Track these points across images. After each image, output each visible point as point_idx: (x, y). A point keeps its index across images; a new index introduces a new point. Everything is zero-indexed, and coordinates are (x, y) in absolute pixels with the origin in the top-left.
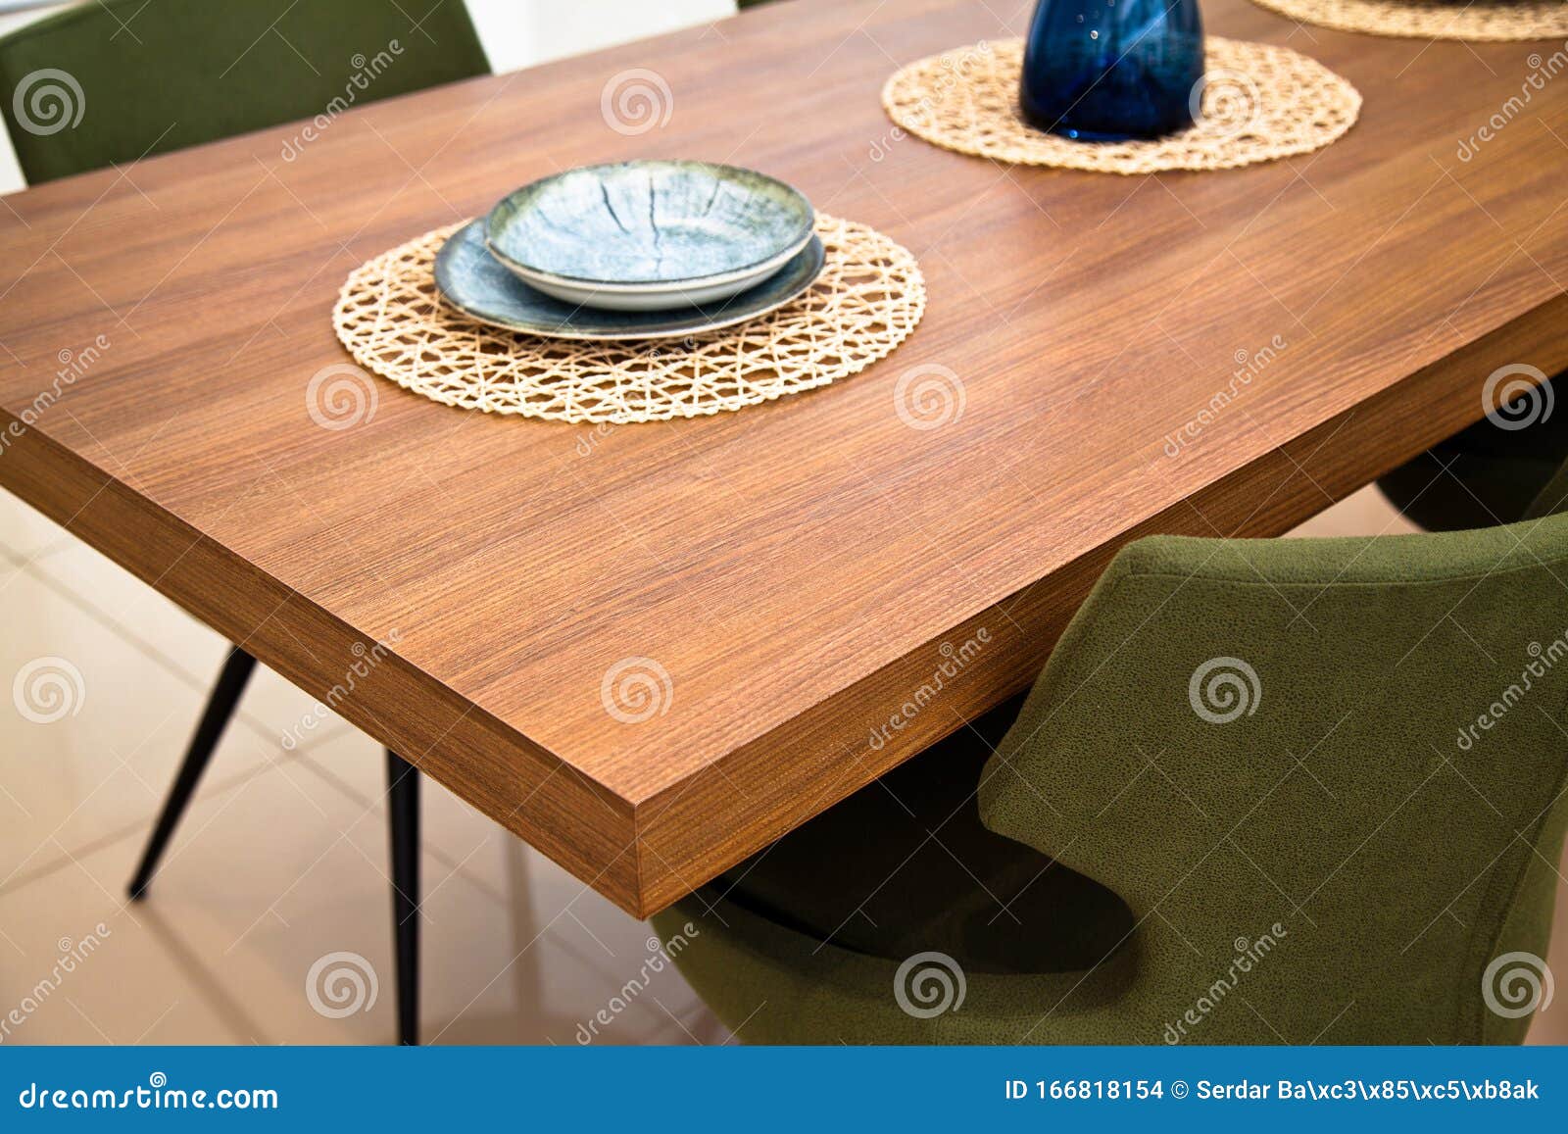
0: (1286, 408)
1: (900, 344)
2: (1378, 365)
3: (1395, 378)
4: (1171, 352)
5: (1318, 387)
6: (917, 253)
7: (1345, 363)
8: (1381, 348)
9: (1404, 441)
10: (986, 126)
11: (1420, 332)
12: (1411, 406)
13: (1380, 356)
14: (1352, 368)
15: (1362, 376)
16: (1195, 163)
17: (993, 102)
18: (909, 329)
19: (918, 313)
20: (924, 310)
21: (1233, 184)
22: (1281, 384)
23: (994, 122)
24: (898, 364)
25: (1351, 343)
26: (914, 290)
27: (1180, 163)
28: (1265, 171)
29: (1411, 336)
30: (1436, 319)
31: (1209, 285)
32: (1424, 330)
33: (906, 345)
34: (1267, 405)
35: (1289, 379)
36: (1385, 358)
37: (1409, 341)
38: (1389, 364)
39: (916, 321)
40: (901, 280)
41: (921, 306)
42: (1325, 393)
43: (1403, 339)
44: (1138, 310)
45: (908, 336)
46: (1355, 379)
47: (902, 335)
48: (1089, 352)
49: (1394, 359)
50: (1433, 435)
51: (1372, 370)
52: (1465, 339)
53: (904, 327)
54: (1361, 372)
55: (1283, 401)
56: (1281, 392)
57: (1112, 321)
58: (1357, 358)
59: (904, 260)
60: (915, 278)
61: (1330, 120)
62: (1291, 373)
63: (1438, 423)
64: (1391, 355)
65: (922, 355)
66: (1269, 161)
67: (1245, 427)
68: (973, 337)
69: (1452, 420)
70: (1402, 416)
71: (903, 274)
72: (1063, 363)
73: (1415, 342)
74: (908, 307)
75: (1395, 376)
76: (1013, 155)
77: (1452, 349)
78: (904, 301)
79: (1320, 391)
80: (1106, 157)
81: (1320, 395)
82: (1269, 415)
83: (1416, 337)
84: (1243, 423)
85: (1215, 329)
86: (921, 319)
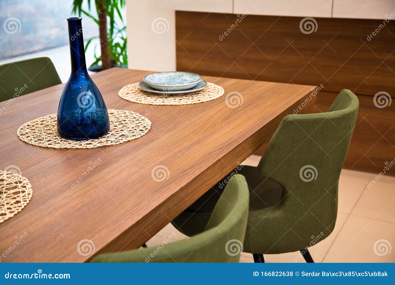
0: (138, 210)
1: (25, 206)
2: (162, 194)
3: (166, 198)
4: (105, 198)
5: (146, 203)
6: (29, 178)
7: (153, 195)
8: (162, 190)
9: (171, 214)
10: (49, 139)
11: (172, 184)
12: (172, 204)
13: (162, 192)
14: (155, 196)
15: (158, 198)
16: (109, 143)
17: (50, 132)
18: (28, 202)
19: (31, 196)
20: (32, 195)
21: (120, 148)
22: (136, 203)
23: (51, 137)
24: (25, 213)
25: (154, 189)
26: (29, 190)
27: (105, 144)
28: (128, 144)
29: (169, 185)
30: (176, 180)
31: (115, 178)
32: (172, 183)
33: (27, 206)
34: (133, 210)
35: (138, 202)
36: (163, 192)
37: (169, 187)
38: (164, 194)
39: (30, 199)
40: (25, 187)
41: (31, 194)
42: (149, 204)
43: (167, 187)
44: (95, 187)
45: (27, 204)
46: (156, 199)
47: (26, 203)
48: (82, 201)
49: (166, 192)
50: (179, 211)
51: (160, 196)
52: (183, 185)
53: (26, 201)
54: (157, 197)
55: (138, 208)
56: (136, 206)
57: (88, 191)
58: (156, 193)
59: (26, 181)
60: (29, 186)
61: (144, 129)
62: (139, 200)
63: (179, 208)
64: (165, 191)
65: (33, 209)
66: (129, 141)
67: (128, 217)
68: (48, 201)
69: (183, 207)
70: (170, 207)
71: (25, 185)
72: (75, 205)
73: (170, 187)
74: (27, 195)
75: (166, 197)
76: (57, 146)
77: (180, 188)
78: (26, 193)
79: (147, 204)
80: (84, 144)
81: (147, 205)
82: (133, 213)
83: (171, 186)
84: (127, 216)
85: (118, 190)
86: (31, 198)
